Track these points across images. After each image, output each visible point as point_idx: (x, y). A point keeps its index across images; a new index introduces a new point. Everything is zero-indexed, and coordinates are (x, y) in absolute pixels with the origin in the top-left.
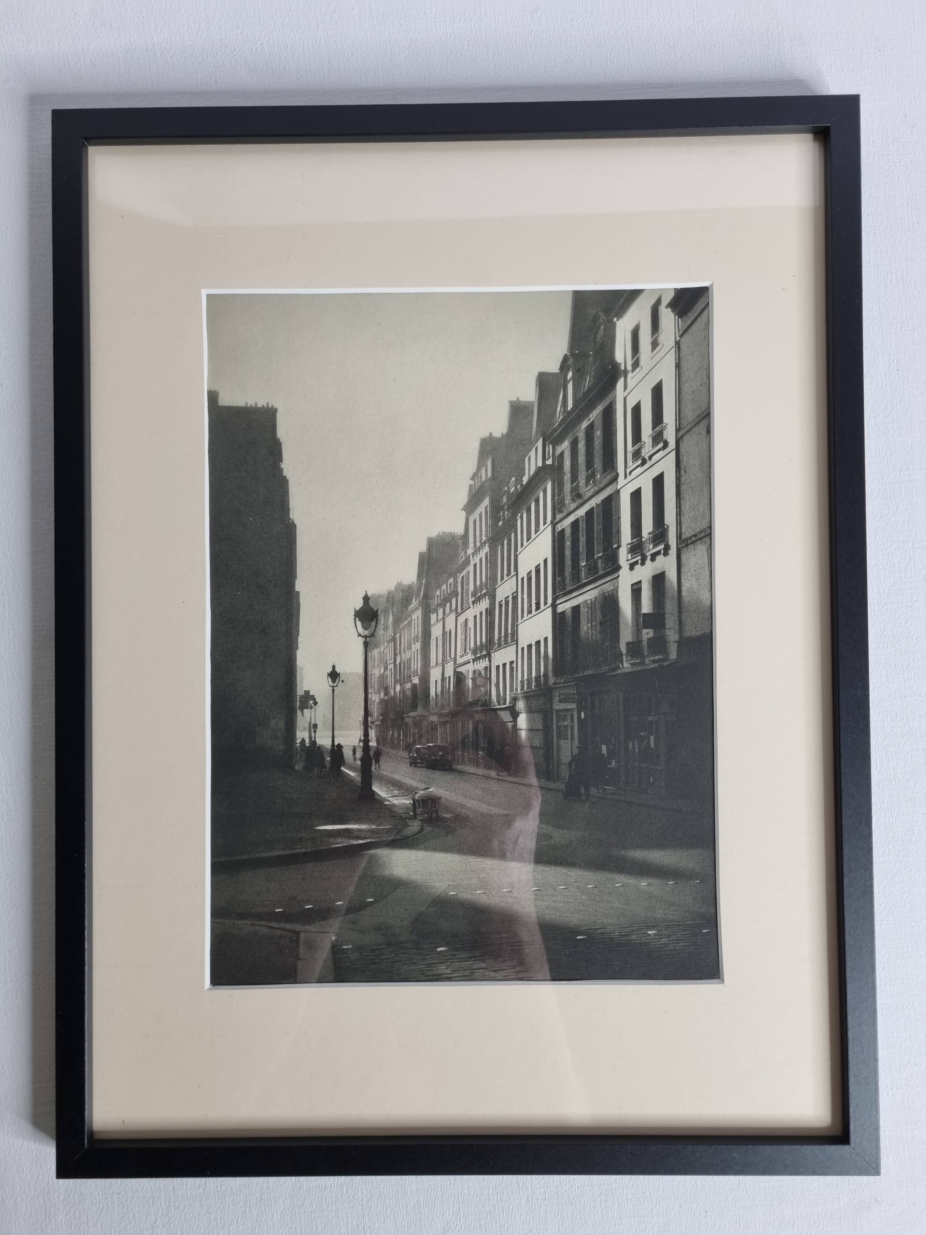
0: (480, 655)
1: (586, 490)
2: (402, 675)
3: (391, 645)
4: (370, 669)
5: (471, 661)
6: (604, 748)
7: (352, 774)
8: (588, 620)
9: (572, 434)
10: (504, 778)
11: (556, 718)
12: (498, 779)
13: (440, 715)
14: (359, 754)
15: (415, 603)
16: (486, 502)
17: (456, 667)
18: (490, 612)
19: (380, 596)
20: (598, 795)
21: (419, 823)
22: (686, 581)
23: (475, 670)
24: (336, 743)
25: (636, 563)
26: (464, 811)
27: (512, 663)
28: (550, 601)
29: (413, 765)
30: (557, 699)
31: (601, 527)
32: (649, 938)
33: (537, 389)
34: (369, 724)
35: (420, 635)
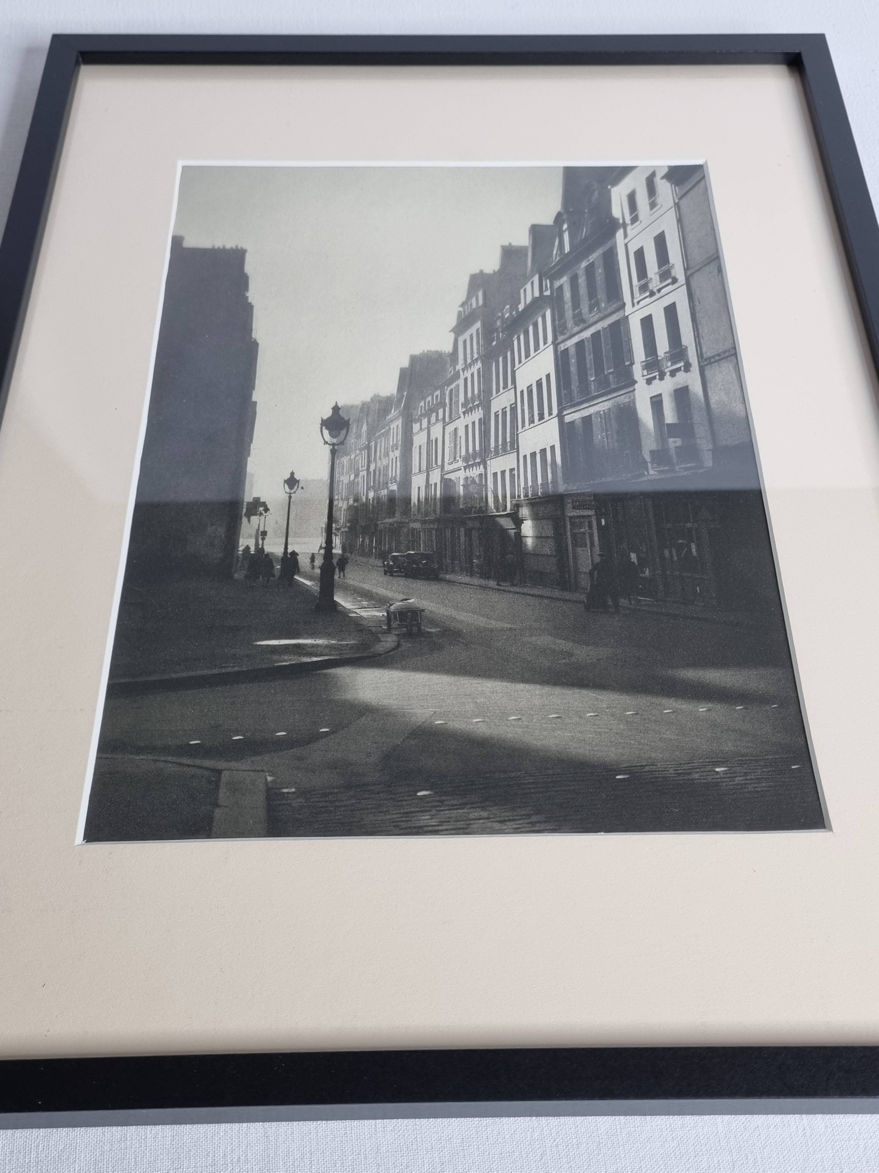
0: (473, 462)
1: (591, 316)
2: (377, 482)
3: (365, 453)
4: (337, 476)
5: (463, 468)
6: (633, 557)
7: (308, 583)
8: (603, 430)
9: (571, 271)
10: (507, 589)
11: (570, 525)
12: (498, 590)
13: (424, 522)
14: (318, 562)
15: (393, 413)
16: (478, 325)
17: (444, 475)
18: (484, 422)
19: (352, 406)
20: (631, 606)
21: (395, 638)
22: (714, 395)
23: (467, 477)
24: (290, 550)
25: (654, 378)
26: (453, 624)
27: (512, 470)
28: (555, 411)
29: (388, 574)
30: (570, 506)
31: (610, 346)
32: (717, 776)
33: (531, 236)
34: (334, 531)
35: (400, 443)
